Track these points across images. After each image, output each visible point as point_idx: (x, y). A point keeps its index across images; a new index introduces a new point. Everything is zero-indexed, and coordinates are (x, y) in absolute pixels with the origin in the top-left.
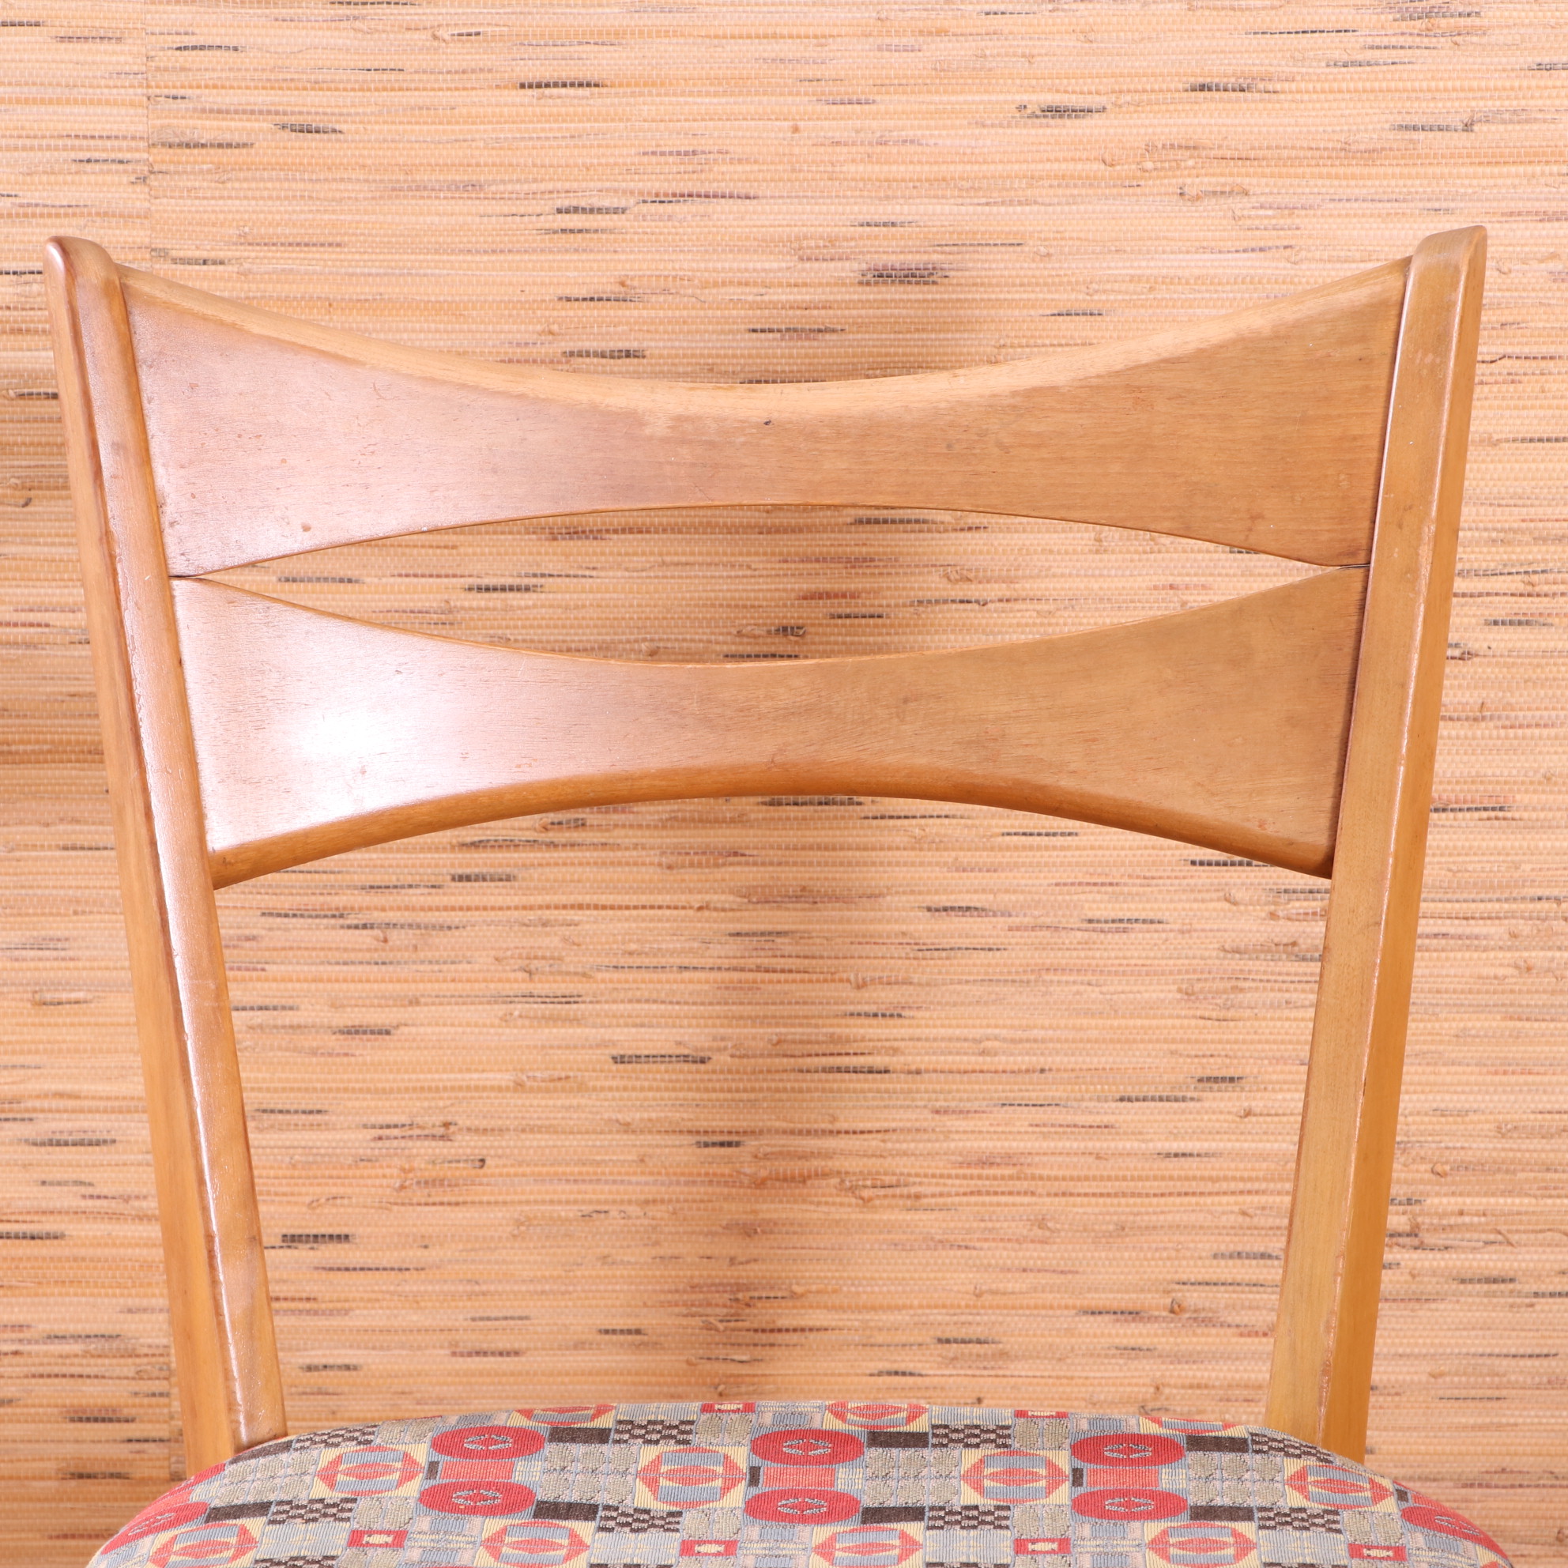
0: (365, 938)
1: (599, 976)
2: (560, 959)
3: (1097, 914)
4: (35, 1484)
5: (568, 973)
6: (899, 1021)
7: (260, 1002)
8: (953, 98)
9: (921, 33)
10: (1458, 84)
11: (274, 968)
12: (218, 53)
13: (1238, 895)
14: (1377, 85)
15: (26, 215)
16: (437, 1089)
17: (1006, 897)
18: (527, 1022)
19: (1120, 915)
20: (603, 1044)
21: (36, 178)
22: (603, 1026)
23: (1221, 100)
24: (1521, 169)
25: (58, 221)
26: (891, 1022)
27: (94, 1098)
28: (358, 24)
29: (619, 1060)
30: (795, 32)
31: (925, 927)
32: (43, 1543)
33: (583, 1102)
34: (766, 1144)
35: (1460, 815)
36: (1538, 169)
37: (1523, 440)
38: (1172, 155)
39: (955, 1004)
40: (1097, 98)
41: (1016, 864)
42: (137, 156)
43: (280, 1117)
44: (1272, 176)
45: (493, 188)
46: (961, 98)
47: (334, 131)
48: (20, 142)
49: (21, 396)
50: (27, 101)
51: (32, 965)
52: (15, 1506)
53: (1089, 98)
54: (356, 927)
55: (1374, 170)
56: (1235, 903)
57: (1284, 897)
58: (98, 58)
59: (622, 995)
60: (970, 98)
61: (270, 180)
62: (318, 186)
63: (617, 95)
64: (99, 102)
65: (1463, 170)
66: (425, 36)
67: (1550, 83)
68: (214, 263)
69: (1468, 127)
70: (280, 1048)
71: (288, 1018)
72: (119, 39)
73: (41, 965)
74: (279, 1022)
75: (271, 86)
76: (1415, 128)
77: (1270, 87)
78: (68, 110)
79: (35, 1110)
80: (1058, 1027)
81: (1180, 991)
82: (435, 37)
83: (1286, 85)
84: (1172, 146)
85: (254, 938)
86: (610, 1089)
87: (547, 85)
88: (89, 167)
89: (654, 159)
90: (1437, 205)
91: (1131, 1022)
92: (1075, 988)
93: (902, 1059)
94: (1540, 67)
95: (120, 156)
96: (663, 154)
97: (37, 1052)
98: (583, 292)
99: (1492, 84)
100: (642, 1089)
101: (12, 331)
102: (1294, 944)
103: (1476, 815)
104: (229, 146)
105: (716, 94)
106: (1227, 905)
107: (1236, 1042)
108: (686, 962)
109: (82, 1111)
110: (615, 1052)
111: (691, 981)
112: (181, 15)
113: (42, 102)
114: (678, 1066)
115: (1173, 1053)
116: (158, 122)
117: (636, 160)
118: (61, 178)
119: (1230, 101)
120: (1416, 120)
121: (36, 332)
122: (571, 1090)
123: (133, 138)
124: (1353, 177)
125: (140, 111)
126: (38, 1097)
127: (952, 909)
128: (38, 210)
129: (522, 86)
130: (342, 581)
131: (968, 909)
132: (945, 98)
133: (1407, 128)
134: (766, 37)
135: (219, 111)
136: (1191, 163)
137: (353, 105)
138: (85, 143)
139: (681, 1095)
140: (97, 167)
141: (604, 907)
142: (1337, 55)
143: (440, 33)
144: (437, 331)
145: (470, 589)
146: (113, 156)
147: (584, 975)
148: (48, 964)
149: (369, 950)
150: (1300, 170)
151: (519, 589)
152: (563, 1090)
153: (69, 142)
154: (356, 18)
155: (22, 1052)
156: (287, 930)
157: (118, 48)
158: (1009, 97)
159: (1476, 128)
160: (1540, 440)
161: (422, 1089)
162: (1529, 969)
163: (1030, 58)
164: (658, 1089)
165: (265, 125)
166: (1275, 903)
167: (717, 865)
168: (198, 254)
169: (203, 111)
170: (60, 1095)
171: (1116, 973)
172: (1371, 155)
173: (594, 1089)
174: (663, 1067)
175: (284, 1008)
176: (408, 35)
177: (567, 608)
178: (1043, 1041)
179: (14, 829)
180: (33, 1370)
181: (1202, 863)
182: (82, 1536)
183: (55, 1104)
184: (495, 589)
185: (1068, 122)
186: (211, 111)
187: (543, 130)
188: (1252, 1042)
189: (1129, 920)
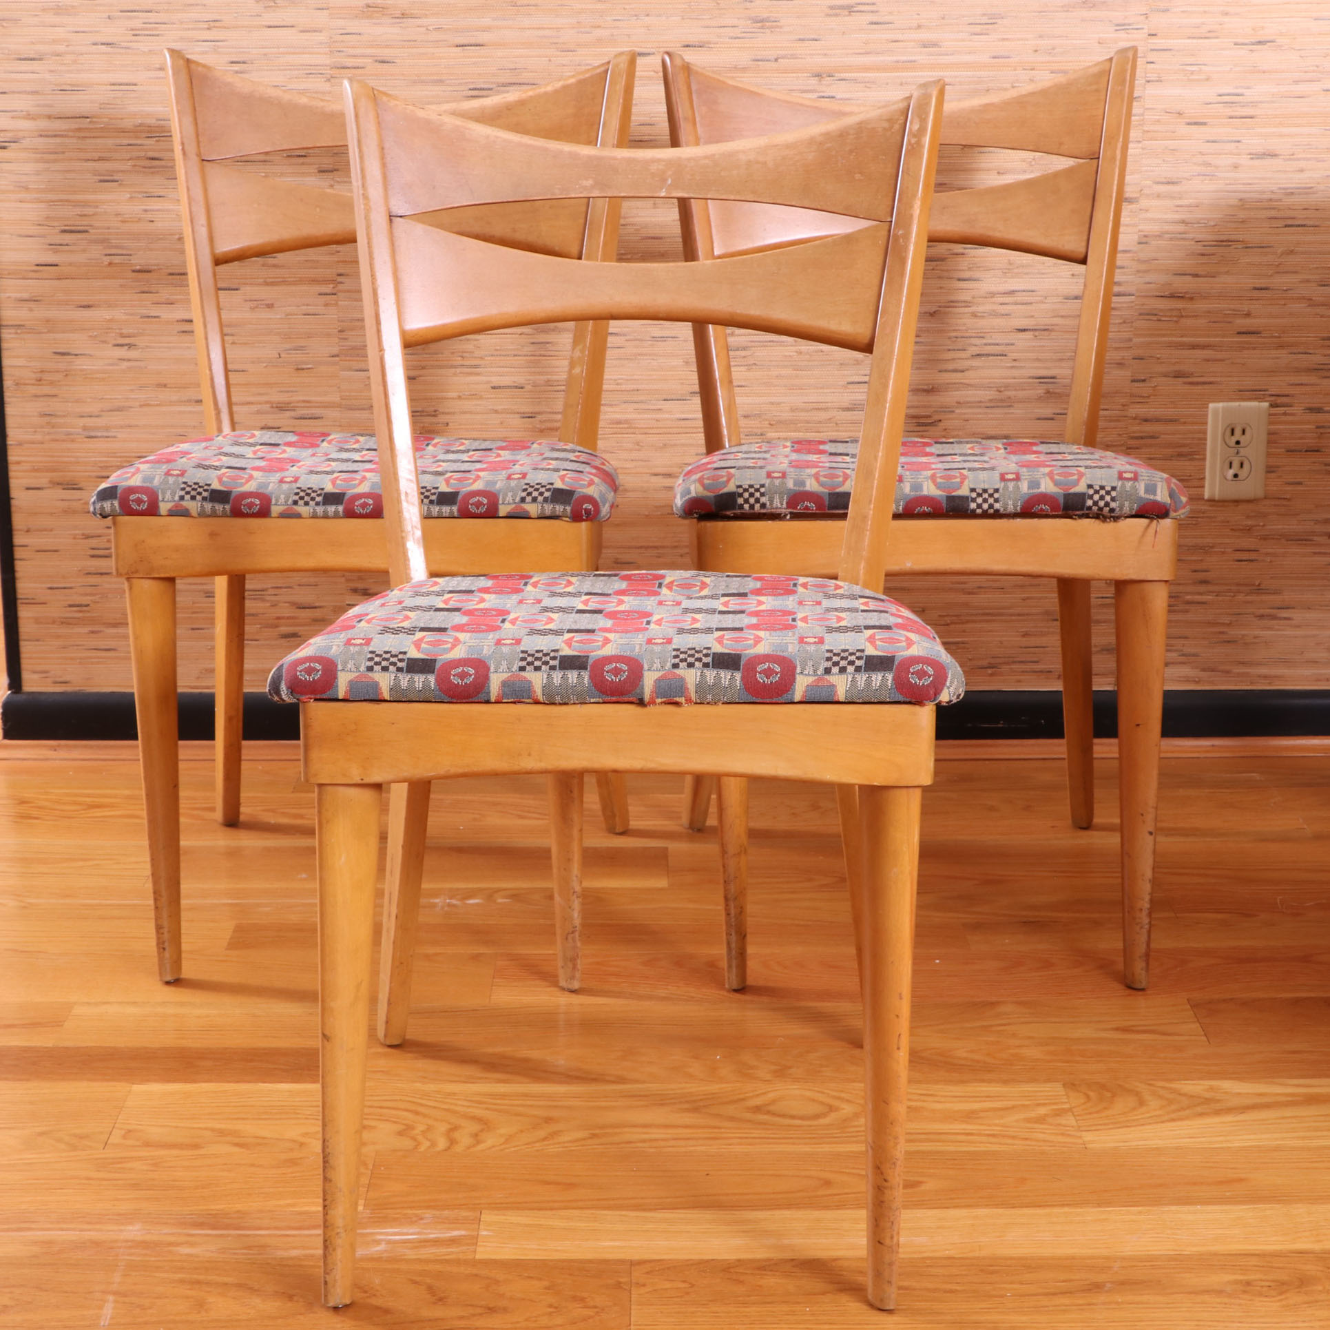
2: (473, 353)
3: (656, 335)
5: (476, 358)
9: (592, 27)
10: (773, 45)
12: (354, 36)
14: (746, 45)
16: (432, 399)
18: (461, 375)
19: (664, 336)
20: (488, 382)
21: (293, 80)
22: (488, 376)
23: (693, 50)
24: (794, 75)
27: (313, 403)
28: (401, 25)
29: (494, 388)
30: (549, 27)
33: (482, 403)
34: (544, 417)
40: (652, 50)
42: (326, 72)
45: (447, 82)
47: (393, 62)
48: (287, 67)
49: (288, 156)
50: (290, 53)
53: (649, 49)
58: (313, 38)
59: (494, 365)
63: (489, 49)
64: (314, 53)
65: (775, 75)
66: (423, 29)
67: (803, 45)
69: (776, 60)
72: (321, 32)
73: (297, 356)
75: (372, 47)
76: (758, 60)
77: (710, 46)
78: (303, 56)
79: (296, 407)
80: (643, 375)
81: (684, 362)
82: (427, 29)
83: (715, 45)
86: (491, 398)
87: (465, 46)
88: (310, 76)
89: (502, 71)
91: (667, 373)
92: (648, 361)
94: (800, 40)
95: (321, 72)
96: (506, 69)
97: (296, 386)
99: (784, 45)
100: (502, 398)
104: (357, 68)
105: (523, 48)
108: (516, 353)
109: (311, 407)
110: (492, 385)
111: (518, 360)
112: (340, 23)
113: (295, 53)
114: (514, 390)
115: (682, 384)
116: (334, 60)
117: (496, 71)
118: (301, 80)
119: (696, 50)
120: (759, 58)
122: (478, 399)
123: (325, 66)
125: (328, 56)
126: (297, 402)
129: (457, 46)
134: (539, 28)
135: (354, 56)
137: (400, 53)
138: (309, 67)
139: (515, 400)
140: (313, 76)
142: (731, 35)
143: (429, 28)
146: (319, 72)
147: (481, 358)
148: (300, 355)
152: (475, 399)
153: (304, 67)
154: (400, 23)
155: (291, 387)
157: (320, 34)
159: (779, 60)
161: (427, 399)
162: (801, 353)
163: (629, 35)
164: (507, 398)
165: (370, 60)
169: (349, 56)
170: (304, 401)
171: (662, 356)
172: (744, 69)
173: (485, 398)
174: (509, 390)
176: (418, 29)
178: (638, 380)
183: (303, 405)
186: (351, 56)
187: (464, 61)
189: (667, 337)
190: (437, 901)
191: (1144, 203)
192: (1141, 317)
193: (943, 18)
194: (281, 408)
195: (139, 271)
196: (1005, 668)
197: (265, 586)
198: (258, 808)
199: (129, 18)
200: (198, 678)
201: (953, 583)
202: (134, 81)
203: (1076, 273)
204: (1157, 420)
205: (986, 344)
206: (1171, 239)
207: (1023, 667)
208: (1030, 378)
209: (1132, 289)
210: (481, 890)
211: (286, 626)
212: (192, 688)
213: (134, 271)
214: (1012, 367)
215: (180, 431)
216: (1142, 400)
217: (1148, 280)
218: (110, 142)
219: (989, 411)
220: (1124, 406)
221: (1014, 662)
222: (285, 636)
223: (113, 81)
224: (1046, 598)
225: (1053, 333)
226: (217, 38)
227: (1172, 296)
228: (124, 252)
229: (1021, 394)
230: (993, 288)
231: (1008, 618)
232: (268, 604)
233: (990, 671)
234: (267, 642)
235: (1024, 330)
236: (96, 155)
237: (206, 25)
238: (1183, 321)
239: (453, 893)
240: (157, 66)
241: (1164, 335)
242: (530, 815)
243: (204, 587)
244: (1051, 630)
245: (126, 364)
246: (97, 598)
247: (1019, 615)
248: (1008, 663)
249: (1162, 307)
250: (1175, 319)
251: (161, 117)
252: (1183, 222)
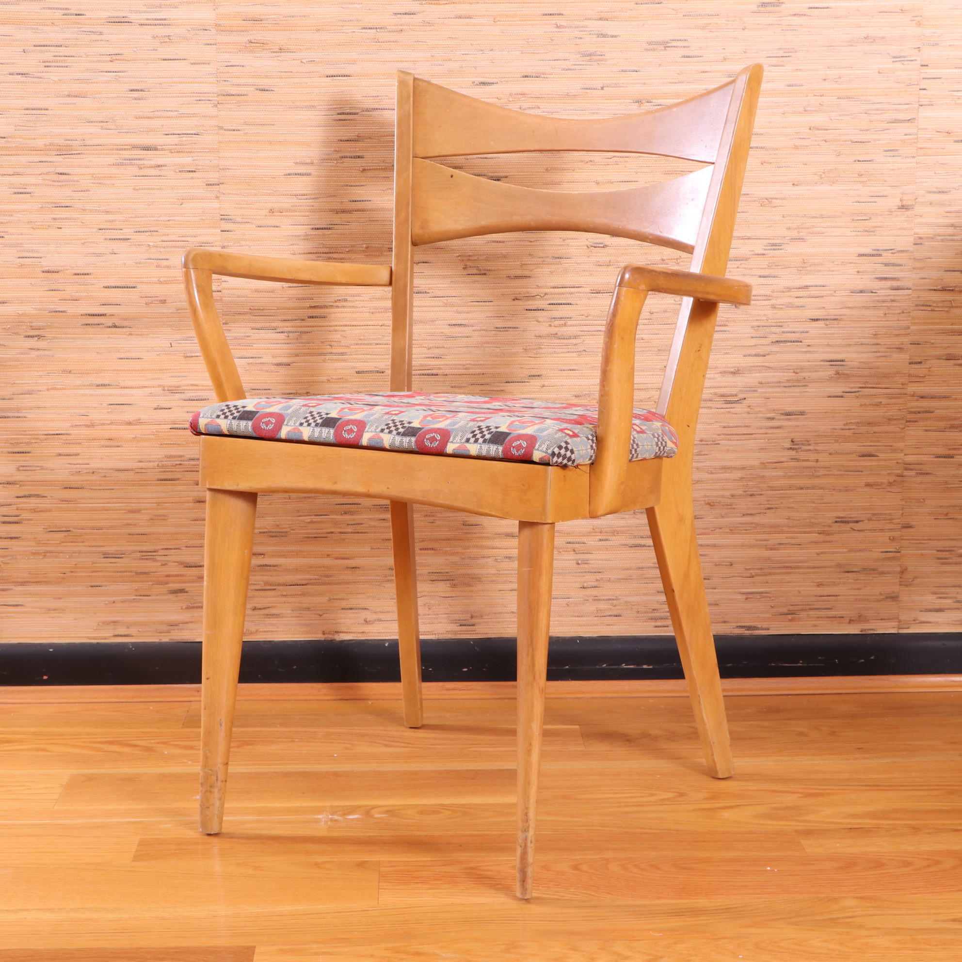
0: (282, 336)
1: (352, 347)
2: (340, 342)
3: (498, 326)
4: (187, 504)
5: (342, 346)
6: (441, 359)
7: (251, 356)
8: (453, 80)
9: (444, 60)
10: (599, 76)
11: (255, 345)
12: (238, 67)
13: (540, 319)
14: (576, 76)
15: (181, 117)
16: (304, 382)
17: (472, 321)
18: (331, 361)
19: (505, 326)
20: (353, 368)
21: (184, 106)
22: (353, 362)
23: (531, 80)
24: (618, 101)
25: (190, 118)
26: (438, 360)
27: (202, 386)
28: (279, 58)
29: (358, 372)
30: (407, 60)
31: (448, 330)
32: (189, 522)
33: (347, 385)
35: (604, 294)
36: (623, 101)
37: (620, 182)
38: (517, 96)
39: (457, 354)
40: (495, 80)
41: (475, 311)
42: (214, 98)
43: (257, 391)
44: (546, 103)
45: (319, 107)
46: (456, 80)
47: (272, 90)
48: (180, 95)
49: (180, 171)
50: (182, 83)
51: (184, 345)
52: (180, 511)
53: (493, 80)
54: (280, 333)
55: (575, 101)
56: (539, 322)
57: (553, 320)
58: (203, 69)
59: (359, 352)
60: (458, 79)
61: (253, 105)
62: (267, 107)
63: (355, 79)
64: (203, 83)
65: (601, 101)
66: (298, 62)
67: (625, 76)
68: (237, 131)
69: (602, 88)
70: (257, 370)
71: (259, 361)
72: (209, 64)
73: (186, 345)
74: (257, 362)
75: (254, 77)
76: (587, 89)
77: (545, 76)
78: (194, 85)
79: (185, 390)
80: (488, 361)
81: (523, 349)
82: (302, 62)
83: (550, 76)
84: (517, 94)
85: (249, 336)
86: (355, 381)
87: (335, 76)
88: (200, 102)
89: (366, 98)
90: (594, 112)
91: (509, 359)
92: (492, 348)
93: (442, 371)
94: (622, 71)
95: (209, 99)
96: (369, 97)
97: (185, 372)
98: (346, 138)
99: (609, 76)
100: (365, 381)
101: (177, 152)
102: (556, 334)
103: (609, 294)
104: (241, 95)
105: (384, 79)
106: (537, 323)
107: (540, 364)
108: (377, 342)
109: (199, 390)
110: (357, 370)
111: (379, 348)
112: (226, 56)
113: (186, 83)
114: (375, 374)
116: (220, 88)
117: (361, 98)
118: (191, 105)
119: (534, 80)
120: (587, 86)
121: (184, 152)
122: (344, 382)
123: (213, 93)
124: (570, 103)
125: (215, 85)
126: (186, 386)
127: (456, 325)
128: (185, 115)
129: (327, 77)
130: (275, 227)
131: (461, 325)
132: (451, 79)
133: (585, 89)
134: (398, 61)
135: (238, 85)
136: (523, 99)
137: (278, 83)
138: (199, 95)
139: (376, 383)
140: (202, 102)
141: (353, 326)
142: (564, 67)
143: (303, 61)
144: (302, 150)
145: (313, 229)
146: (207, 99)
147: (347, 346)
148: (188, 345)
149: (283, 340)
150: (554, 101)
151: (327, 229)
152: (341, 382)
153: (194, 95)
154: (278, 56)
155: (181, 372)
156: (259, 334)
157: (209, 66)
158: (470, 79)
159: (605, 89)
160: (625, 182)
161: (300, 382)
163: (475, 68)
164: (370, 381)
165: (251, 89)
166: (551, 322)
167: (386, 312)
168: (232, 128)
169: (233, 85)
170: (192, 385)
171: (505, 344)
172: (575, 96)
173: (351, 382)
174: (371, 375)
175: (258, 358)
176: (294, 62)
177: (342, 234)
178: (483, 365)
179: (178, 303)
180: (185, 469)
181: (529, 310)
182: (200, 520)
183: (190, 388)
184: (320, 229)
185: (487, 87)
186: (236, 85)
187: (333, 90)
188: (544, 364)
189: (508, 328)
190: (320, 817)
191: (918, 209)
192: (917, 308)
193: (745, 52)
194: (173, 390)
195: (48, 272)
196: (803, 614)
197: (156, 548)
198: (152, 741)
199: (41, 51)
200: (96, 630)
201: (757, 540)
202: (46, 106)
203: (861, 270)
204: (933, 397)
205: (784, 332)
206: (942, 241)
207: (818, 613)
208: (822, 361)
209: (909, 284)
210: (359, 807)
211: (174, 582)
212: (89, 638)
213: (43, 272)
214: (807, 352)
215: (83, 411)
216: (919, 379)
217: (922, 275)
218: (23, 159)
219: (787, 390)
220: (903, 384)
221: (810, 609)
222: (174, 592)
223: (27, 106)
224: (837, 553)
225: (842, 322)
226: (118, 69)
227: (944, 290)
228: (35, 255)
229: (814, 375)
230: (789, 284)
231: (805, 570)
232: (159, 564)
233: (790, 617)
234: (159, 597)
235: (817, 320)
236: (11, 171)
237: (109, 58)
238: (954, 310)
239: (334, 810)
240: (66, 93)
241: (937, 324)
242: (395, 744)
243: (103, 549)
244: (842, 580)
245: (35, 353)
246: (6, 560)
247: (815, 568)
248: (806, 610)
249: (934, 299)
250: (946, 309)
251: (69, 138)
252: (952, 225)
